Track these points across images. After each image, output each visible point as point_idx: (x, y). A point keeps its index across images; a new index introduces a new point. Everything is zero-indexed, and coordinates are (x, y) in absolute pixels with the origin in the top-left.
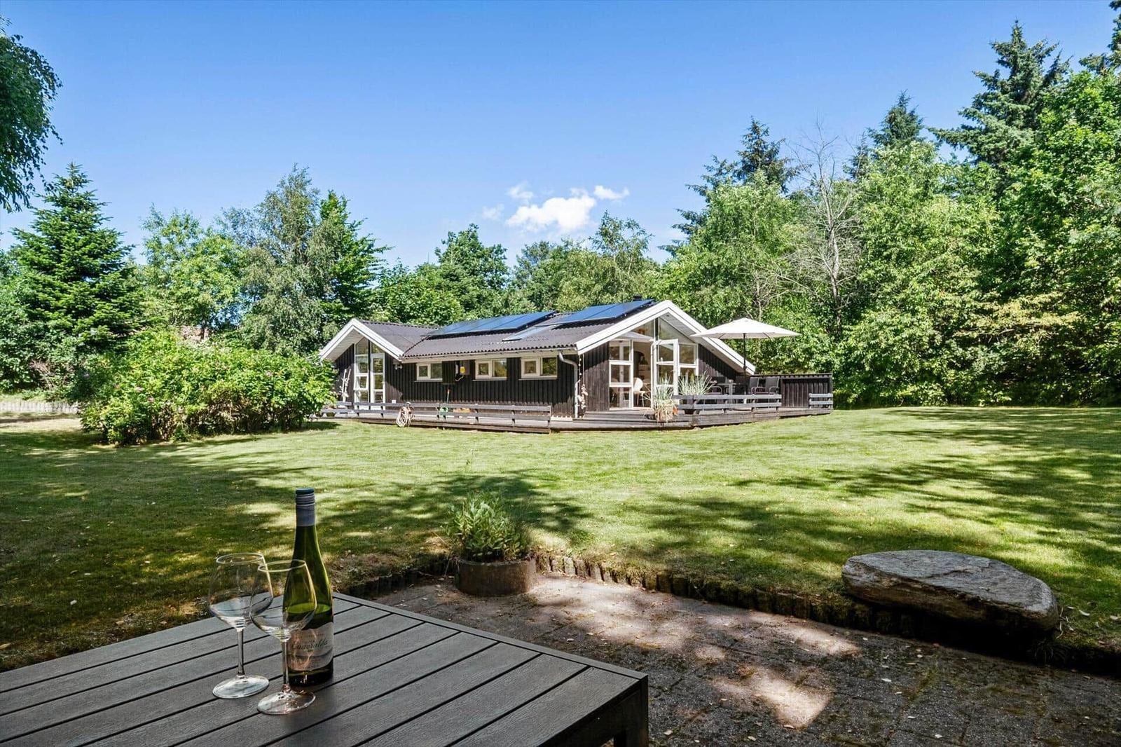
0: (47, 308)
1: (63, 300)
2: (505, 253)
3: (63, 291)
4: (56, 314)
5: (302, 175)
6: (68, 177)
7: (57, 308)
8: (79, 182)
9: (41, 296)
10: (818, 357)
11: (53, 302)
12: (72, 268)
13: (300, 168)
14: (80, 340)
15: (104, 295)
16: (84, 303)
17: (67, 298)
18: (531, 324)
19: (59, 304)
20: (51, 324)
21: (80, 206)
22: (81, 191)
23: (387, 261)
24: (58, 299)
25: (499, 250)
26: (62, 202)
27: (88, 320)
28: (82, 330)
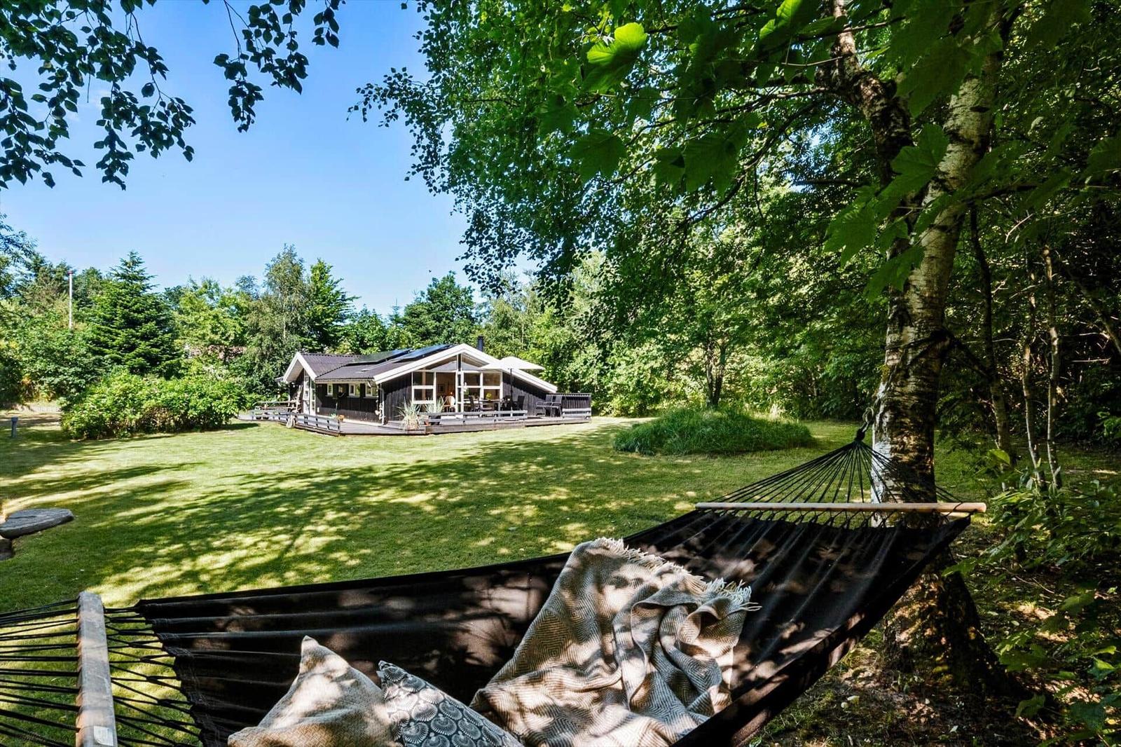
0: (107, 347)
1: (116, 341)
3: (117, 335)
4: (111, 351)
5: (291, 250)
6: (128, 260)
7: (113, 347)
9: (102, 339)
11: (110, 343)
12: (124, 321)
13: (289, 246)
15: (144, 337)
16: (129, 343)
17: (119, 340)
18: (389, 358)
19: (114, 343)
20: (107, 356)
21: (135, 278)
22: (137, 269)
23: (356, 307)
24: (114, 340)
26: (124, 277)
27: (132, 354)
28: (128, 360)
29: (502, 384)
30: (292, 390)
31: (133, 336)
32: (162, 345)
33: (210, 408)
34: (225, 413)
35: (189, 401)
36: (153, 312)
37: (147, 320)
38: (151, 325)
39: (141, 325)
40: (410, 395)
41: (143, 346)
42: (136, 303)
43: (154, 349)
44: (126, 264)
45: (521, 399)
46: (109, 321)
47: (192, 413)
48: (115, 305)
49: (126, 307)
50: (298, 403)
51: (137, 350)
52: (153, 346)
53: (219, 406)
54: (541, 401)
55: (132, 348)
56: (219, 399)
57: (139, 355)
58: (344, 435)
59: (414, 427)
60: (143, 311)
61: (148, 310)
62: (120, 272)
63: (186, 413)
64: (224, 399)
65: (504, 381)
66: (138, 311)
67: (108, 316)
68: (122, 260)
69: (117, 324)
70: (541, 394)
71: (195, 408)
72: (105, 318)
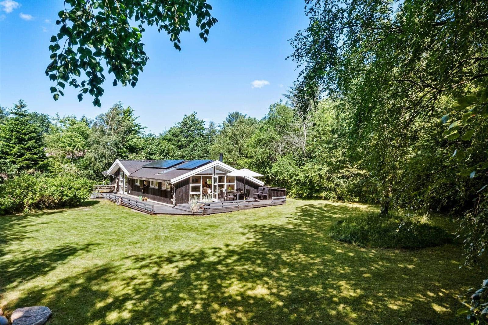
0: (7, 154)
1: (13, 151)
2: (204, 123)
3: (13, 147)
4: (10, 157)
6: (18, 105)
7: (11, 154)
8: (22, 106)
9: (5, 150)
10: (294, 177)
11: (9, 152)
12: (17, 140)
14: (18, 166)
15: (29, 149)
16: (20, 152)
17: (15, 150)
18: (172, 166)
19: (12, 152)
20: (8, 160)
21: (23, 115)
22: (23, 109)
24: (11, 150)
25: (203, 122)
26: (16, 114)
27: (22, 159)
28: (19, 162)
29: (236, 181)
30: (112, 179)
31: (23, 148)
32: (39, 153)
33: (75, 195)
34: (83, 198)
35: (64, 192)
36: (34, 135)
37: (30, 139)
38: (32, 142)
39: (27, 141)
40: (189, 189)
41: (28, 155)
42: (24, 129)
43: (34, 156)
44: (17, 107)
45: (248, 191)
46: (8, 140)
47: (65, 198)
48: (12, 131)
49: (18, 132)
50: (116, 187)
51: (25, 156)
52: (34, 154)
53: (80, 194)
54: (256, 190)
55: (22, 155)
56: (79, 189)
57: (26, 159)
58: (156, 214)
59: (196, 211)
60: (27, 134)
61: (30, 133)
62: (14, 111)
63: (61, 198)
64: (82, 189)
65: (237, 180)
66: (25, 134)
67: (8, 137)
68: (15, 105)
69: (13, 141)
70: (256, 186)
71: (67, 195)
72: (5, 138)
